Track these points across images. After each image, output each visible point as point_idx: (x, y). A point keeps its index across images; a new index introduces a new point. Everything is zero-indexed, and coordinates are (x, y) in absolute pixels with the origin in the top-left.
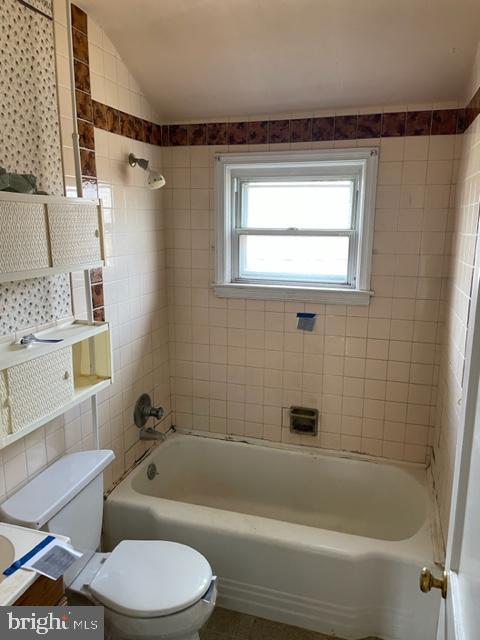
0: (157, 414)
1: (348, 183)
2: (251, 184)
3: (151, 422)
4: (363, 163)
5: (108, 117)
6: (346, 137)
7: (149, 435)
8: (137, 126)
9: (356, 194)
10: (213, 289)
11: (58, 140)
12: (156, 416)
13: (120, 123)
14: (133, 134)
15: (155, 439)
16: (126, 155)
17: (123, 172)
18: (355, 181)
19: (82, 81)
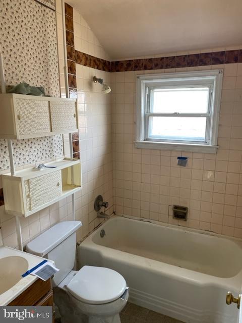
0: (105, 205)
1: (207, 88)
2: (155, 90)
3: (102, 209)
4: (214, 78)
5: (83, 58)
6: (205, 64)
7: (101, 216)
8: (98, 63)
9: (211, 94)
10: (135, 144)
11: (57, 70)
12: (105, 206)
13: (89, 61)
14: (96, 66)
15: (104, 218)
16: (92, 77)
17: (90, 85)
18: (210, 88)
19: (70, 40)
